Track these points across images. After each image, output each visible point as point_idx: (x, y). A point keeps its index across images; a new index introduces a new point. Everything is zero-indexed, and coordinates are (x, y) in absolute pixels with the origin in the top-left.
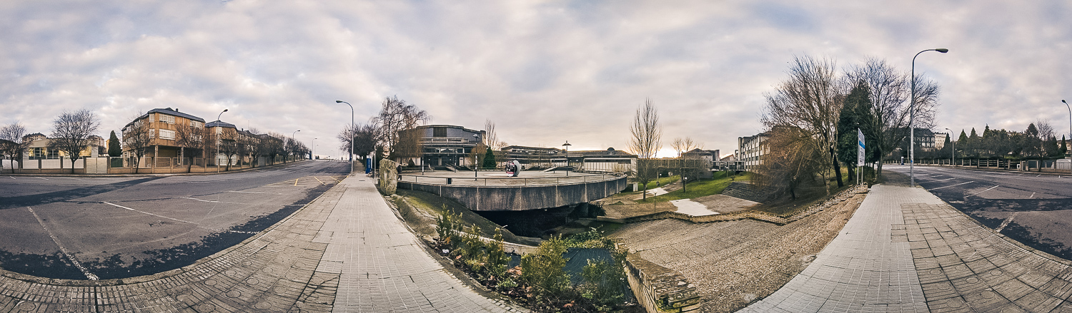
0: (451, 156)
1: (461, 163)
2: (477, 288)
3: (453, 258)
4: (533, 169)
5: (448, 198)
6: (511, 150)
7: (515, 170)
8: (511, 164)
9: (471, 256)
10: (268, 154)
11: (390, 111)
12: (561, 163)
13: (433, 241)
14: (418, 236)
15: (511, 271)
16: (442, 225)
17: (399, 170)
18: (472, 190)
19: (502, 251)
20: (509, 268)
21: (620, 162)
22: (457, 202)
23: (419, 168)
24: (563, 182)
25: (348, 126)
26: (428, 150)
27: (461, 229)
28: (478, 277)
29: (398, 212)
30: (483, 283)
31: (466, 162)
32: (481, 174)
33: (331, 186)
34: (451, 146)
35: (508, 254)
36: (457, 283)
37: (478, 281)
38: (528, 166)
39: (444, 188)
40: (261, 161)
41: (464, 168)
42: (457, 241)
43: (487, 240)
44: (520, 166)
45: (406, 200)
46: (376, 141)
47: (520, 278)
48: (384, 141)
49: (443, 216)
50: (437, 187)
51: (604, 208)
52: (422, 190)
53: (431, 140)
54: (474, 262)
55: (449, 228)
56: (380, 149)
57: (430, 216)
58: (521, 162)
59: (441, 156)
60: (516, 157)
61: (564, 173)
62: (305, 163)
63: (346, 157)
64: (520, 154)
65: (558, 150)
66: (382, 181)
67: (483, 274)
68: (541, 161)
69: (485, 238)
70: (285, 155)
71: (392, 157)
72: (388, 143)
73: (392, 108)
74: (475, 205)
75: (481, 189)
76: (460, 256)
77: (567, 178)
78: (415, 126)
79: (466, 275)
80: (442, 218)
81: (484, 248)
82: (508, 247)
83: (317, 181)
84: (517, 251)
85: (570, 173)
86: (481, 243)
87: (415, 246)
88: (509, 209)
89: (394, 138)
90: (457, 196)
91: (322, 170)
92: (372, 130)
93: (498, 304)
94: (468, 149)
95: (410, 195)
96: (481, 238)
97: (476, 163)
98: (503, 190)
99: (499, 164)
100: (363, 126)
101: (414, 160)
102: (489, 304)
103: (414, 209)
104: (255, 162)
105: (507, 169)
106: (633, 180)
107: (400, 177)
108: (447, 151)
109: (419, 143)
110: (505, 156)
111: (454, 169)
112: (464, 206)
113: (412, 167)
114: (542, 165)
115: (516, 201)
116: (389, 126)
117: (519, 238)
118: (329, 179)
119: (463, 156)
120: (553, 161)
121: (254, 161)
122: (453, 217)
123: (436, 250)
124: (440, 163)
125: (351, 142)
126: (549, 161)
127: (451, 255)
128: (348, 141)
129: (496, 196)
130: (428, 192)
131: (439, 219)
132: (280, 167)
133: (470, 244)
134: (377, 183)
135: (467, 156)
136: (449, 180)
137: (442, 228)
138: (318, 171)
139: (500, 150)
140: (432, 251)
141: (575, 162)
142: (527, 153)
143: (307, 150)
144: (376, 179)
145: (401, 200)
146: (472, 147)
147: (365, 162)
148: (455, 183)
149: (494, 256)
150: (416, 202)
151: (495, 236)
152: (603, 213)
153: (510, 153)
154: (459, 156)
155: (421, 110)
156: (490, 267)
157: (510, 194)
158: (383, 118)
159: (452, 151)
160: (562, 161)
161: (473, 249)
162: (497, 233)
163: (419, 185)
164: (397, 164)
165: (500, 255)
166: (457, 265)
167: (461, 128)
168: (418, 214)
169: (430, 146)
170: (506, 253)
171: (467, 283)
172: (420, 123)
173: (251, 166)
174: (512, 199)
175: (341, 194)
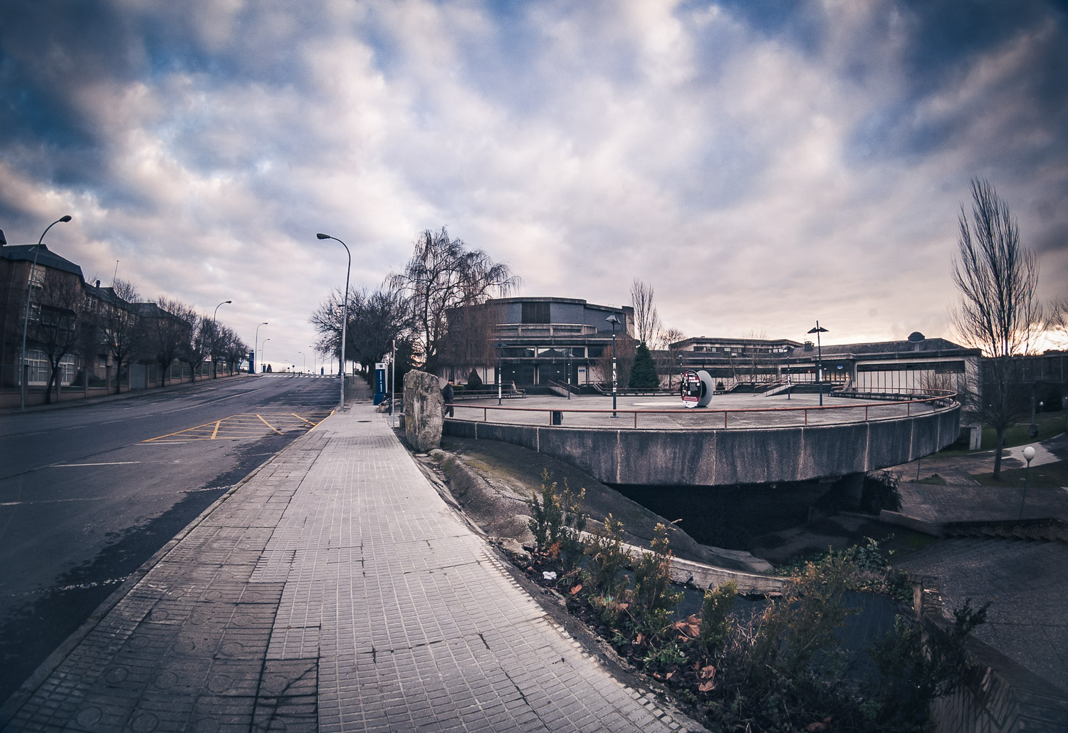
0: (560, 364)
1: (582, 378)
2: (610, 661)
3: (564, 590)
4: (740, 389)
5: (553, 455)
6: (691, 348)
7: (701, 392)
8: (693, 380)
9: (602, 587)
10: (154, 357)
11: (429, 264)
12: (802, 376)
13: (522, 552)
14: (491, 542)
15: (680, 625)
16: (540, 517)
17: (448, 397)
18: (605, 437)
19: (666, 578)
20: (675, 618)
21: (939, 368)
22: (574, 464)
23: (490, 391)
24: (814, 420)
25: (337, 295)
26: (511, 352)
27: (581, 526)
28: (612, 635)
29: (445, 488)
30: (621, 650)
31: (593, 376)
32: (625, 403)
33: (293, 435)
34: (560, 344)
35: (678, 586)
36: (572, 648)
37: (613, 644)
38: (730, 383)
39: (545, 433)
40: (137, 376)
41: (589, 390)
42: (573, 551)
43: (636, 551)
44: (712, 383)
45: (462, 460)
46: (397, 330)
47: (694, 645)
48: (415, 330)
49: (545, 496)
50: (531, 431)
51: (901, 491)
52: (497, 439)
53: (515, 329)
54: (607, 601)
55: (556, 522)
56: (406, 349)
57: (516, 496)
58: (714, 374)
59: (538, 364)
60: (703, 362)
61: (812, 399)
62: (237, 382)
63: (331, 367)
64: (713, 355)
65: (797, 345)
66: (408, 421)
67: (623, 629)
68: (757, 372)
69: (633, 548)
70: (193, 361)
71: (433, 366)
72: (424, 334)
73: (435, 256)
74: (613, 472)
75: (626, 435)
76: (578, 588)
77: (822, 409)
78: (482, 300)
79: (590, 631)
80: (540, 499)
81: (629, 569)
82: (681, 568)
83: (264, 424)
84: (697, 580)
85: (829, 401)
86: (624, 558)
87: (487, 565)
88: (687, 480)
89: (438, 324)
90: (573, 450)
91: (275, 399)
92: (390, 304)
93: (644, 701)
94: (597, 349)
95: (472, 449)
96: (625, 547)
97: (614, 378)
98: (674, 438)
99: (665, 380)
100: (369, 295)
101: (480, 373)
102: (627, 700)
103: (480, 480)
104: (121, 377)
105: (682, 390)
106: (972, 416)
107: (450, 410)
108: (551, 353)
109: (493, 337)
110: (678, 362)
111: (565, 392)
112: (589, 472)
113: (476, 390)
114: (760, 379)
115: (703, 464)
116: (427, 296)
117: (705, 550)
118: (291, 418)
119: (586, 364)
120: (784, 371)
121: (118, 375)
122: (566, 497)
123: (530, 572)
124: (537, 380)
125: (340, 333)
126: (775, 371)
127: (560, 585)
128: (335, 330)
129: (660, 452)
130: (511, 442)
131: (536, 502)
132: (182, 392)
133: (600, 560)
134: (397, 424)
135: (593, 363)
136: (557, 416)
137: (541, 522)
138: (267, 402)
139: (667, 348)
140: (522, 575)
141: (837, 372)
142: (727, 353)
143: (244, 351)
144: (396, 415)
145: (451, 461)
146: (604, 344)
147: (372, 377)
148: (571, 421)
149: (649, 590)
150: (484, 465)
151: (653, 543)
152: (894, 503)
153: (690, 354)
154: (576, 365)
155: (496, 261)
156: (638, 614)
157: (691, 448)
158: (414, 277)
159: (560, 354)
160: (804, 371)
161: (607, 570)
162: (660, 535)
163: (492, 428)
164: (444, 383)
165: (661, 587)
166: (572, 608)
167: (581, 304)
168: (490, 493)
169: (515, 343)
170: (674, 583)
171: (590, 648)
172: (494, 292)
173: (111, 389)
174: (695, 458)
175: (314, 454)
